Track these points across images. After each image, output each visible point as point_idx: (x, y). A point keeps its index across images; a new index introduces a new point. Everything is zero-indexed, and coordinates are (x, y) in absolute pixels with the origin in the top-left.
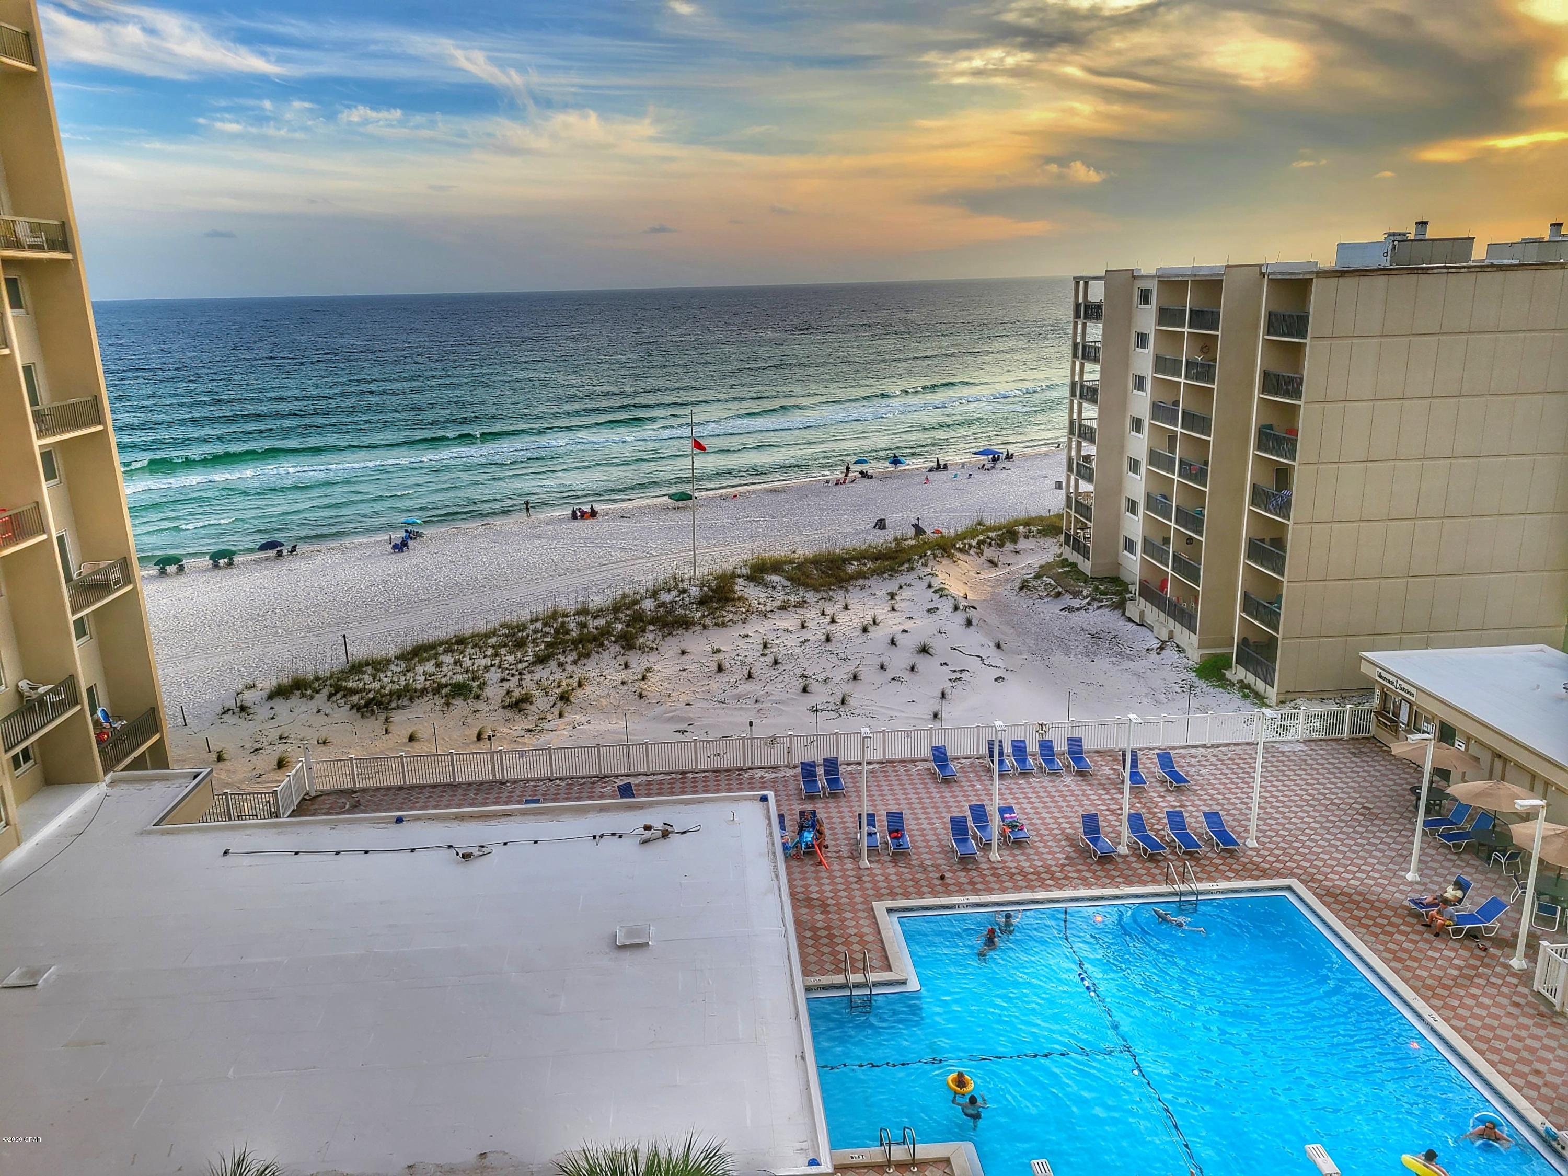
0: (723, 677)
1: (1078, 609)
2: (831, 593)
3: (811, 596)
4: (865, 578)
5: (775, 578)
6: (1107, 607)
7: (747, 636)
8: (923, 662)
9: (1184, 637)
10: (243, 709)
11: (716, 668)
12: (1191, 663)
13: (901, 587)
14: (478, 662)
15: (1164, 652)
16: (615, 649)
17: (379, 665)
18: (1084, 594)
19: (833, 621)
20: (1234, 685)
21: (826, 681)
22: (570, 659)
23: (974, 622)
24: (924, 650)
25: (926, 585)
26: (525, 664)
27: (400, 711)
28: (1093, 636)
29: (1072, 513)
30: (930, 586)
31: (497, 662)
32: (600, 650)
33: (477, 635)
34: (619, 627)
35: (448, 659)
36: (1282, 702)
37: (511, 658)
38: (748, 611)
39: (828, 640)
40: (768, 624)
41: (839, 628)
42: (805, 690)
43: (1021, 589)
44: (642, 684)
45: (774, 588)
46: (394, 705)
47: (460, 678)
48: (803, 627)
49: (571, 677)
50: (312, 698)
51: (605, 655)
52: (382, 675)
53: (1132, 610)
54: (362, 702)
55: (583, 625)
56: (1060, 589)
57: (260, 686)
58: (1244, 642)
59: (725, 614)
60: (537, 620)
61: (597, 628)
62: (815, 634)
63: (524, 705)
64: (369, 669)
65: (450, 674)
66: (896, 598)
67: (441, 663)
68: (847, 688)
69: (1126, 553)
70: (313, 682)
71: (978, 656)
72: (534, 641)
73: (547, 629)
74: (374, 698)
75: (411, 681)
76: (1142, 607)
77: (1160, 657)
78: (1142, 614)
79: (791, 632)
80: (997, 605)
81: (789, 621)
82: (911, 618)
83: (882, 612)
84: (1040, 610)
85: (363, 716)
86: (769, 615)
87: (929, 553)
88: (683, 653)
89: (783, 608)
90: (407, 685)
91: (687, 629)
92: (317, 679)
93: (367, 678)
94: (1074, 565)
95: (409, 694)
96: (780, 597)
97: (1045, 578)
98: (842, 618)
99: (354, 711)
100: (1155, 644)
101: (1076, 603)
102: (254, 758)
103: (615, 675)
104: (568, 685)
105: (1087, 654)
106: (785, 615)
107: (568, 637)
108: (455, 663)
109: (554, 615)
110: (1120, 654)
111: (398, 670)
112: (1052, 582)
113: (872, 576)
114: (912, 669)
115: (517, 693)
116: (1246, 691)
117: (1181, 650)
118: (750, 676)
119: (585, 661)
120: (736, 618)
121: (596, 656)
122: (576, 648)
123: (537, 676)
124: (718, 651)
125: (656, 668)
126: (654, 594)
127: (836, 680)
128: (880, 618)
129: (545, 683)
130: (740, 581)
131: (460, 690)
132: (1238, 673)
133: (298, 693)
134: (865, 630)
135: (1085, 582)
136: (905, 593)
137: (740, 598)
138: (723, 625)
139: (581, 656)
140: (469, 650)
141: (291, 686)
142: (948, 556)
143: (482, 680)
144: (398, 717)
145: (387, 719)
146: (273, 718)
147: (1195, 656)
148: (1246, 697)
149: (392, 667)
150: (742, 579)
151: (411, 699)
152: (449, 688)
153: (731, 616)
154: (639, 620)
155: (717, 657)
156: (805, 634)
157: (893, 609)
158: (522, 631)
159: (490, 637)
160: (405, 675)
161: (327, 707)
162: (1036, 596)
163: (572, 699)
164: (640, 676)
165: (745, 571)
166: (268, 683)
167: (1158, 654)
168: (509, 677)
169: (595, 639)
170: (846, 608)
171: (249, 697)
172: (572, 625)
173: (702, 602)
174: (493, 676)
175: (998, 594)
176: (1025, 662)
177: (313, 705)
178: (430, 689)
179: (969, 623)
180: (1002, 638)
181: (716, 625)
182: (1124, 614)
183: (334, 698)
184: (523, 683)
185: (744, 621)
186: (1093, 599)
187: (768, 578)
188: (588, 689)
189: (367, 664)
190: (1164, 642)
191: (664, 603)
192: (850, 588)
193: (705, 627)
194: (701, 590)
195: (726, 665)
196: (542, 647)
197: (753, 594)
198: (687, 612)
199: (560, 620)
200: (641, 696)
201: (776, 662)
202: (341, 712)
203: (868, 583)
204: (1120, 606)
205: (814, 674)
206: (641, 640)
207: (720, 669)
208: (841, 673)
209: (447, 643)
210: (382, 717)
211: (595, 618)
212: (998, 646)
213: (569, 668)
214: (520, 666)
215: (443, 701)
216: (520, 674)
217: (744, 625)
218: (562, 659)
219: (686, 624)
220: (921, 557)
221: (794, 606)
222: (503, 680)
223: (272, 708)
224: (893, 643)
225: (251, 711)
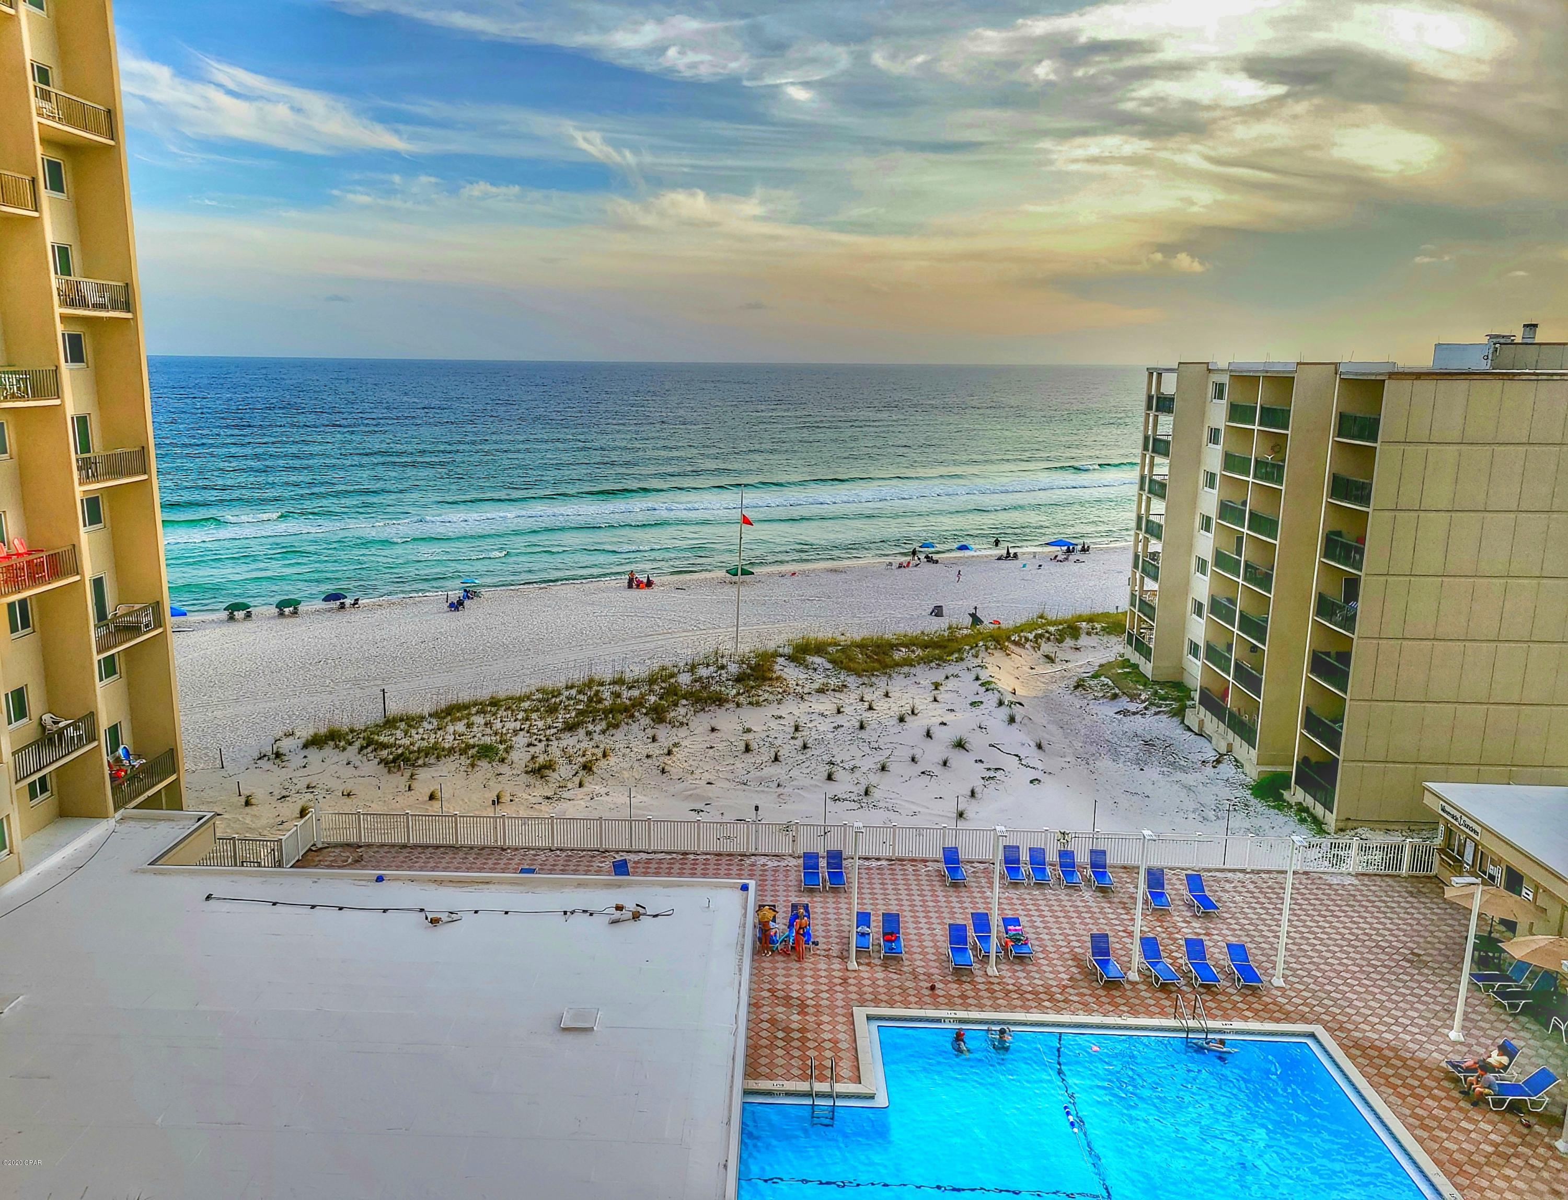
0: (749, 758)
1: (1134, 713)
2: (873, 679)
3: (852, 681)
4: (911, 665)
5: (818, 660)
6: (1165, 713)
7: (780, 717)
8: (957, 758)
9: (1242, 750)
10: (278, 755)
11: (743, 749)
12: (1248, 779)
13: (947, 678)
14: (508, 725)
15: (1220, 766)
16: (646, 721)
17: (412, 721)
18: (1143, 697)
19: (870, 708)
20: (1291, 807)
21: (853, 769)
22: (598, 728)
23: (1018, 719)
24: (960, 745)
25: (974, 677)
26: (553, 731)
27: (426, 769)
28: (1146, 743)
29: (1136, 611)
30: (977, 679)
31: (526, 726)
32: (630, 721)
33: (512, 698)
34: (653, 699)
35: (479, 720)
36: (1342, 830)
37: (540, 724)
38: (784, 692)
39: (862, 727)
40: (804, 706)
41: (875, 716)
42: (830, 777)
43: (1076, 687)
44: (666, 759)
45: (815, 670)
46: (420, 762)
47: (487, 740)
48: (839, 712)
49: (597, 747)
50: (344, 749)
51: (635, 726)
52: (413, 732)
53: (1192, 719)
54: (391, 757)
55: (618, 695)
56: (1117, 691)
57: (298, 734)
58: (1305, 761)
59: (761, 693)
60: (572, 687)
61: (630, 699)
62: (849, 721)
63: (547, 772)
64: (403, 725)
65: (480, 735)
66: (940, 688)
67: (473, 724)
68: (874, 779)
69: (1190, 657)
70: (347, 734)
71: (1017, 756)
72: (566, 708)
73: (581, 697)
74: (402, 754)
75: (440, 740)
76: (1201, 715)
77: (1216, 770)
78: (1201, 722)
79: (826, 716)
80: (1049, 703)
81: (826, 704)
82: (952, 710)
83: (922, 701)
84: (1094, 712)
85: (389, 772)
86: (806, 697)
87: (981, 644)
88: (713, 730)
89: (821, 691)
90: (436, 743)
91: (720, 706)
92: (352, 731)
93: (399, 734)
94: (1135, 666)
95: (436, 752)
96: (819, 680)
97: (1103, 678)
98: (881, 705)
99: (382, 765)
100: (1211, 755)
101: (1133, 707)
102: (279, 804)
103: (641, 747)
104: (593, 754)
105: (1137, 761)
106: (822, 698)
107: (600, 706)
108: (486, 724)
109: (591, 682)
110: (1172, 764)
111: (430, 727)
112: (1110, 682)
113: (919, 664)
114: (945, 763)
115: (541, 760)
116: (1304, 815)
117: (1238, 764)
118: (776, 759)
119: (614, 731)
120: (771, 697)
121: (626, 727)
122: (606, 718)
123: (564, 743)
124: (749, 731)
125: (683, 744)
126: (693, 668)
127: (864, 769)
128: (919, 707)
129: (571, 751)
130: (781, 660)
131: (486, 752)
132: (1296, 795)
133: (332, 743)
134: (902, 720)
135: (1145, 685)
136: (951, 684)
137: (778, 678)
138: (758, 704)
139: (610, 726)
140: (501, 713)
141: (326, 736)
142: (1001, 649)
143: (509, 743)
144: (423, 775)
145: (412, 775)
146: (305, 767)
147: (1253, 772)
148: (1302, 821)
149: (425, 724)
150: (783, 659)
151: (438, 758)
152: (477, 749)
153: (766, 695)
154: (673, 694)
155: (749, 736)
156: (840, 720)
157: (935, 700)
158: (556, 697)
159: (524, 701)
160: (436, 733)
161: (356, 759)
162: (1091, 697)
163: (594, 769)
164: (666, 751)
165: (787, 651)
166: (305, 732)
167: (1214, 767)
168: (536, 743)
169: (626, 710)
170: (887, 695)
171: (286, 745)
172: (606, 695)
173: (739, 679)
174: (521, 740)
175: (1052, 692)
176: (1067, 765)
177: (344, 757)
178: (457, 749)
179: (1012, 720)
180: (1045, 738)
181: (750, 703)
182: (1182, 722)
183: (365, 751)
184: (549, 749)
185: (780, 702)
186: (1151, 704)
187: (810, 659)
188: (612, 760)
189: (401, 720)
190: (1221, 755)
191: (700, 678)
192: (894, 675)
193: (738, 705)
194: (740, 667)
195: (754, 746)
196: (573, 714)
197: (791, 674)
198: (723, 689)
199: (595, 688)
200: (663, 771)
201: (805, 747)
202: (370, 766)
203: (913, 670)
204: (1179, 713)
205: (842, 762)
206: (672, 714)
207: (748, 749)
208: (869, 763)
209: (481, 704)
210: (407, 774)
211: (630, 688)
212: (1039, 746)
213: (596, 737)
214: (548, 732)
215: (469, 762)
216: (548, 740)
217: (779, 706)
218: (591, 727)
219: (719, 701)
220: (972, 648)
221: (834, 690)
222: (529, 745)
223: (305, 757)
224: (928, 735)
225: (286, 758)
